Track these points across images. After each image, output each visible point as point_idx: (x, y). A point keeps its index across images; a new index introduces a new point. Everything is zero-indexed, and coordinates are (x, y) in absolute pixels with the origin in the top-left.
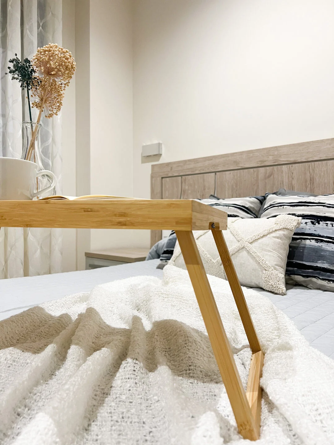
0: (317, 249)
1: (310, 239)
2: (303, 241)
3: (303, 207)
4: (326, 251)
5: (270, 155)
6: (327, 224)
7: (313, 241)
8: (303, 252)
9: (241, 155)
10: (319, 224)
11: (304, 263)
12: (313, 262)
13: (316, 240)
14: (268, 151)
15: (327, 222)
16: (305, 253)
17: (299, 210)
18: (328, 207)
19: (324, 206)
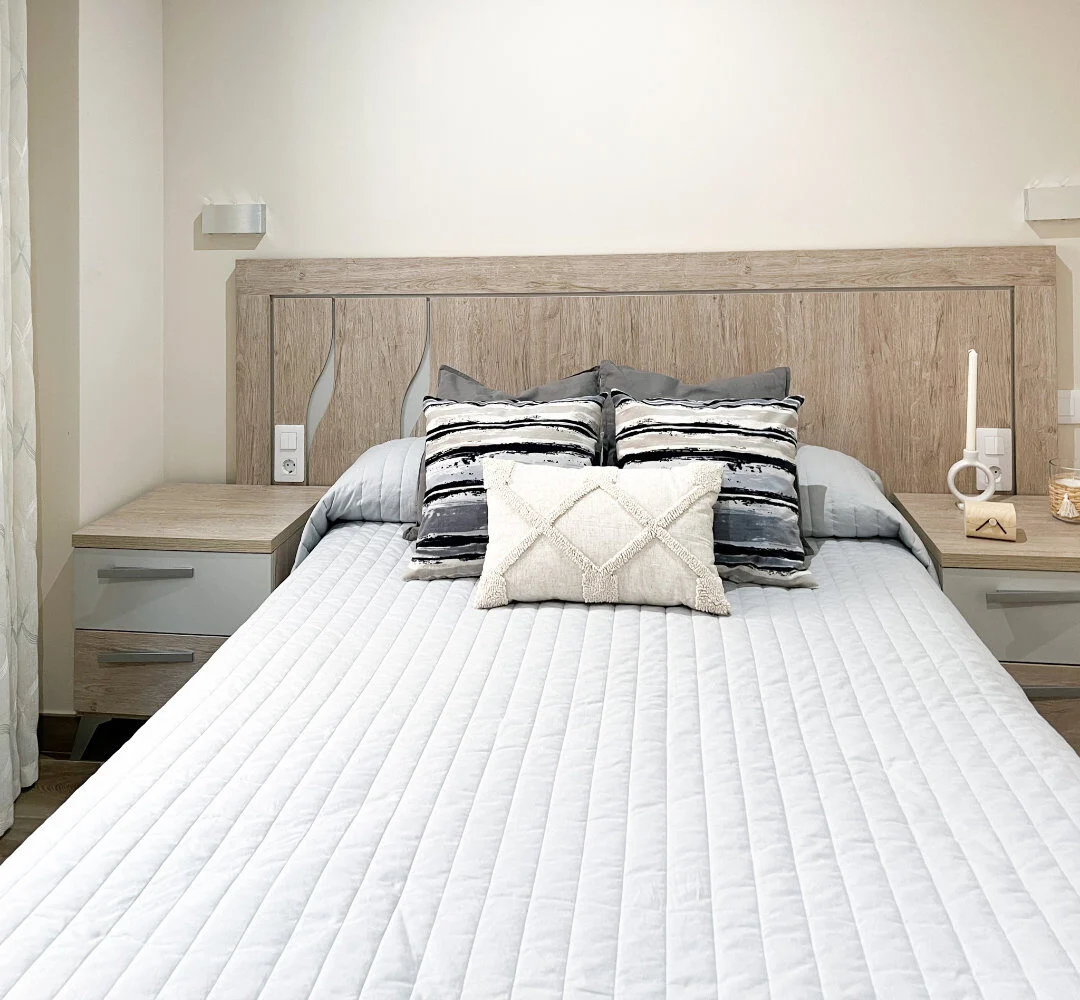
0: (748, 516)
1: (734, 499)
2: (723, 502)
3: (706, 435)
4: (762, 518)
5: (554, 273)
6: (752, 468)
7: (740, 502)
8: (727, 524)
9: (491, 264)
10: (741, 468)
11: (732, 543)
12: (745, 540)
13: (744, 499)
14: (550, 262)
15: (752, 464)
16: (731, 526)
17: (702, 441)
18: (746, 434)
19: (739, 433)
